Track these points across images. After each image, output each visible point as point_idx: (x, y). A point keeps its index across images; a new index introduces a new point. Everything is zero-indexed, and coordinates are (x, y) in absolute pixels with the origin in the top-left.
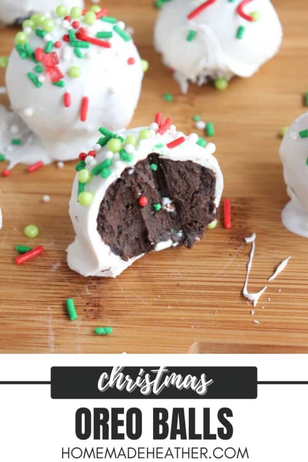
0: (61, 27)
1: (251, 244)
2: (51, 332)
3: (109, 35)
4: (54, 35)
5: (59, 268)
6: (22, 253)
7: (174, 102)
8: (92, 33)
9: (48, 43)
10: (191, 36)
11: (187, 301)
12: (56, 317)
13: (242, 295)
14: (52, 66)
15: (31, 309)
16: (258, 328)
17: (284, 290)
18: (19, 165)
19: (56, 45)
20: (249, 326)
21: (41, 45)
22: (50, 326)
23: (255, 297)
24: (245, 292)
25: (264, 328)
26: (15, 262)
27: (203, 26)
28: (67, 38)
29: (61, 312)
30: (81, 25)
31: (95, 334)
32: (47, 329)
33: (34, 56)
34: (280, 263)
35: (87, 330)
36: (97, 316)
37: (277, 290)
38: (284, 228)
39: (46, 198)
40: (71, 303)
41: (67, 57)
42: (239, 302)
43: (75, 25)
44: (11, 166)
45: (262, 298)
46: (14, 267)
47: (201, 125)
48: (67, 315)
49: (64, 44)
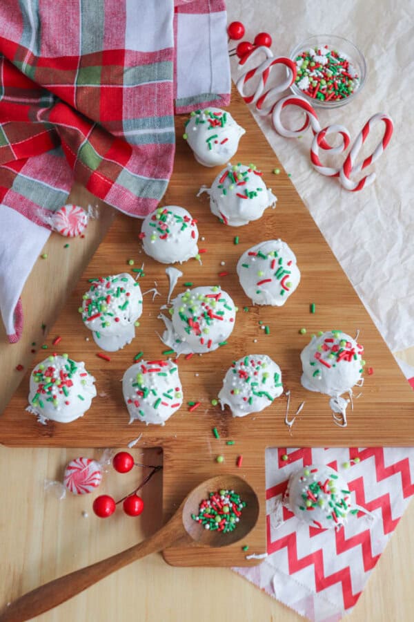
0: (200, 308)
1: (288, 396)
2: (209, 444)
3: (222, 313)
4: (197, 313)
5: (208, 412)
6: (192, 406)
7: (249, 311)
8: (214, 312)
9: (195, 317)
10: (258, 292)
11: (263, 426)
12: (210, 436)
13: (285, 422)
14: (197, 327)
15: (200, 433)
16: (292, 438)
17: (304, 419)
18: (181, 355)
19: (198, 318)
20: (288, 437)
21: (191, 317)
22: (208, 441)
23: (291, 424)
24: (287, 421)
25: (295, 438)
26: (189, 409)
27: (264, 290)
28: (203, 315)
29: (211, 434)
30: (210, 308)
31: (227, 444)
32: (207, 443)
33: (188, 321)
34: (300, 405)
35: (224, 442)
36: (227, 436)
37: (299, 419)
38: (302, 386)
39: (197, 375)
40: (216, 430)
41: (203, 324)
42: (284, 425)
43: (207, 308)
44: (178, 356)
45: (294, 423)
46: (189, 413)
47: (263, 327)
48: (215, 436)
49: (202, 318)
